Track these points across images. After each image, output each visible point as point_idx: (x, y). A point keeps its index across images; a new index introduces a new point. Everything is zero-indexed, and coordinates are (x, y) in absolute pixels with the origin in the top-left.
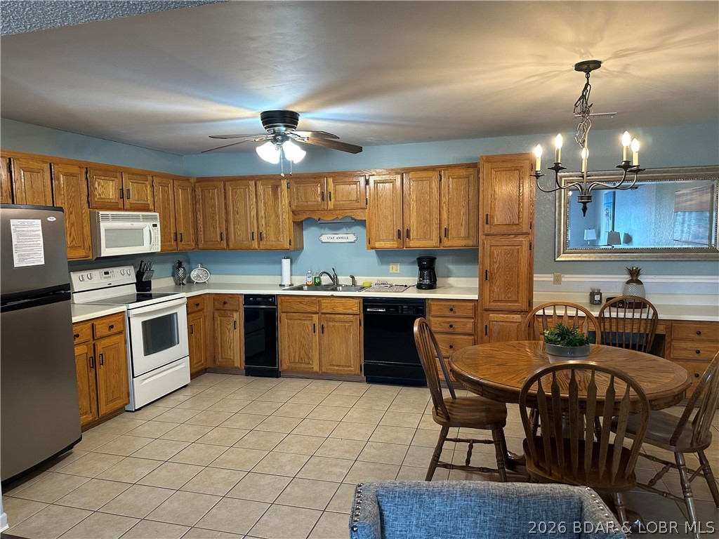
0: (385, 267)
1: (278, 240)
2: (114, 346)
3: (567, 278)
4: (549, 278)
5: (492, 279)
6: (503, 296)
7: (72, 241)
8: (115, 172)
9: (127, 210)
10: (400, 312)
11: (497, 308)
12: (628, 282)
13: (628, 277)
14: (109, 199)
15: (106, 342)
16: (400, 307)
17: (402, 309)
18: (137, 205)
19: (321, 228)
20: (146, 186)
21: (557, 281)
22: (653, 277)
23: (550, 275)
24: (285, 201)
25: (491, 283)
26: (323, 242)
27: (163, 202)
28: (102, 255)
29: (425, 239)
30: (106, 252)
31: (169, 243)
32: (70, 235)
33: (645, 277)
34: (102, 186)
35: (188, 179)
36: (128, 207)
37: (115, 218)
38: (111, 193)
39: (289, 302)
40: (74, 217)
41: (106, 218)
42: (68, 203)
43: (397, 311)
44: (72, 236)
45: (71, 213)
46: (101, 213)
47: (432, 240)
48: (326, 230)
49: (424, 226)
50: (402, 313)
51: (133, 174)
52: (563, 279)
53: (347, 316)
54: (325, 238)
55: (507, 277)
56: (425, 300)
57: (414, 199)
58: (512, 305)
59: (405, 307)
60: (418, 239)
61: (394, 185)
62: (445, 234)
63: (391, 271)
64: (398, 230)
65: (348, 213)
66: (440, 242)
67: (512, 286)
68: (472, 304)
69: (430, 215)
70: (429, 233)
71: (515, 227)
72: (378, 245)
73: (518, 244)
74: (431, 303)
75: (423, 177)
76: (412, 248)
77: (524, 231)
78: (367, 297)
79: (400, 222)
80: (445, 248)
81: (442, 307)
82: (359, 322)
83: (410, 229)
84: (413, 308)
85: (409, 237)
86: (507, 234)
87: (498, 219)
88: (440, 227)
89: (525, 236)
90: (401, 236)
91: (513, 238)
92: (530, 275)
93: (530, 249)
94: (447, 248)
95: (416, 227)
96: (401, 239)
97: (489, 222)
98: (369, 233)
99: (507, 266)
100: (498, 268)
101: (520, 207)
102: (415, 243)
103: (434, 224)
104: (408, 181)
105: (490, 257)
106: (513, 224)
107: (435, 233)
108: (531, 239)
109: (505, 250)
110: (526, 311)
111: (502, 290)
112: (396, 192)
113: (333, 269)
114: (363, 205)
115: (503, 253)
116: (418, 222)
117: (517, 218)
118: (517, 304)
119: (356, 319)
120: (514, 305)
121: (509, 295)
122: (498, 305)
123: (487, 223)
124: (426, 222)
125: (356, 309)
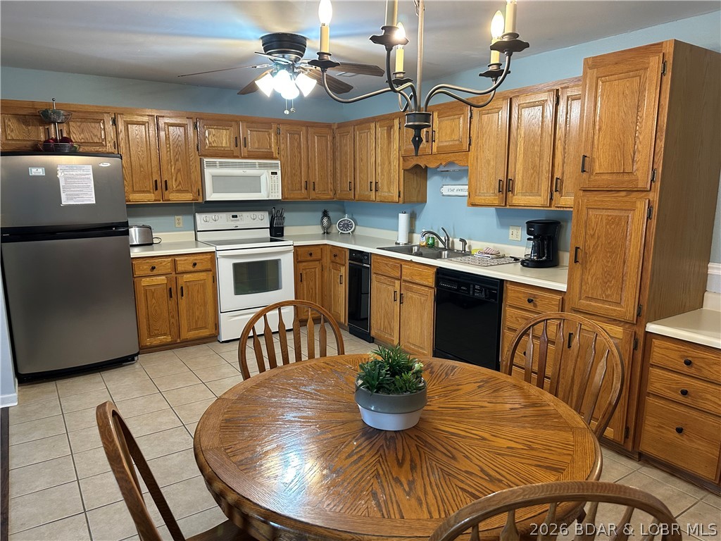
0: (503, 231)
1: (389, 191)
2: (200, 282)
5: (586, 262)
6: (600, 291)
7: (178, 185)
8: (232, 121)
9: (244, 158)
10: (471, 292)
11: (590, 310)
14: (222, 147)
15: (187, 277)
16: (472, 286)
17: (474, 289)
18: (257, 153)
19: (443, 177)
20: (269, 134)
24: (396, 145)
25: (585, 268)
26: (443, 195)
27: (291, 150)
28: (207, 200)
29: (532, 194)
30: (211, 196)
31: (299, 192)
32: (176, 180)
34: (214, 135)
35: (329, 126)
36: (246, 155)
37: (222, 165)
38: (224, 142)
39: (378, 262)
40: (180, 164)
41: (213, 165)
42: (174, 151)
43: (468, 290)
44: (178, 181)
45: (177, 160)
46: (205, 160)
47: (540, 196)
48: (448, 180)
49: (532, 174)
50: (474, 294)
51: (253, 122)
53: (423, 288)
54: (446, 190)
55: (608, 262)
56: (502, 281)
57: (523, 136)
58: (612, 309)
59: (477, 287)
60: (524, 194)
61: (500, 116)
62: (556, 186)
63: (511, 238)
64: (500, 180)
65: (452, 157)
66: (551, 199)
67: (614, 278)
68: (559, 297)
69: (541, 158)
70: (537, 185)
71: (626, 178)
72: (477, 200)
73: (629, 208)
74: (510, 287)
75: (535, 102)
76: (516, 207)
77: (641, 185)
78: (440, 267)
79: (503, 168)
80: (558, 209)
81: (520, 295)
82: (433, 297)
83: (515, 178)
84: (485, 290)
85: (512, 191)
86: (613, 189)
87: (602, 163)
88: (552, 177)
89: (644, 194)
90: (503, 189)
91: (623, 197)
92: (645, 263)
93: (649, 217)
94: (560, 209)
95: (523, 177)
96: (503, 193)
97: (586, 169)
98: (469, 185)
99: (609, 243)
100: (596, 246)
101: (638, 142)
102: (519, 199)
103: (544, 172)
104: (517, 108)
105: (586, 226)
106: (623, 172)
107: (545, 186)
108: (651, 199)
109: (609, 216)
110: (634, 324)
111: (598, 283)
112: (501, 125)
113: (443, 229)
114: (466, 146)
115: (604, 222)
116: (525, 169)
117: (631, 161)
118: (618, 309)
119: (431, 294)
120: (615, 310)
121: (609, 292)
122: (591, 305)
123: (583, 171)
124: (535, 169)
125: (431, 281)
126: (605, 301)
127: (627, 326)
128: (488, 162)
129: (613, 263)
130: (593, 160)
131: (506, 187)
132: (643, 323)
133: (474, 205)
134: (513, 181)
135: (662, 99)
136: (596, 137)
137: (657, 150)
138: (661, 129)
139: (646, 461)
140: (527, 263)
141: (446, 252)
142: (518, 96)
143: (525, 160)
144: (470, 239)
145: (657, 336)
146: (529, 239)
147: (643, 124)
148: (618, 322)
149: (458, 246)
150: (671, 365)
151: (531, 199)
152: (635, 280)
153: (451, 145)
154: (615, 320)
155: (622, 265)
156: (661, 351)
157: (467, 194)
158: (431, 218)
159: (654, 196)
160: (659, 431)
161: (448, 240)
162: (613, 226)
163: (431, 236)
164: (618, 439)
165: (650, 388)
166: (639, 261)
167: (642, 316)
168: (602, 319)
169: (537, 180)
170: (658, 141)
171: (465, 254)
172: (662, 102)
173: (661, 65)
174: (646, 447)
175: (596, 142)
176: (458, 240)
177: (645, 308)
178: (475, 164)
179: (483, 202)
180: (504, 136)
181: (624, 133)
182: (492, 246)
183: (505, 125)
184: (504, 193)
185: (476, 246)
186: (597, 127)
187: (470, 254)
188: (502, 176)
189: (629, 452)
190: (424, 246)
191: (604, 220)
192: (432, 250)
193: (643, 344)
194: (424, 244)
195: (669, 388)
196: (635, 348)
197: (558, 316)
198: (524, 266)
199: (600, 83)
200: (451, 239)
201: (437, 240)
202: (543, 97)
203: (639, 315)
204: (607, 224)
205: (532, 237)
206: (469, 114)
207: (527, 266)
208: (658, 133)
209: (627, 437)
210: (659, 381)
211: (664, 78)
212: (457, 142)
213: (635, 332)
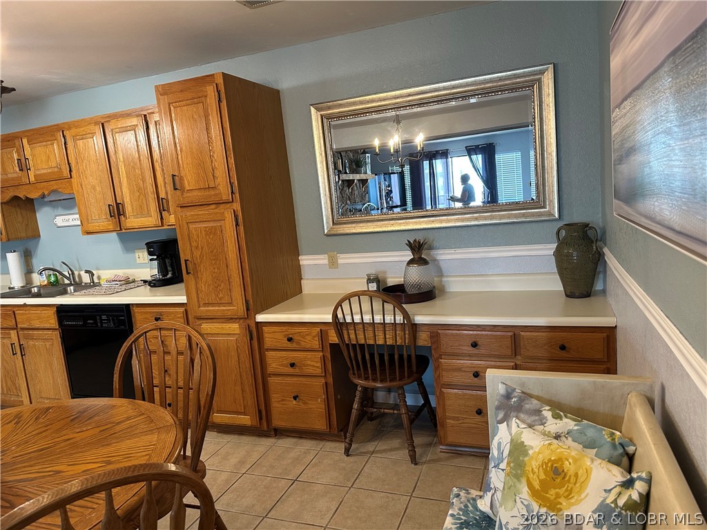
0: (130, 255)
3: (344, 259)
4: (323, 260)
5: (197, 272)
6: (214, 296)
10: (99, 324)
12: (410, 262)
13: (409, 255)
16: (98, 318)
17: (101, 320)
19: (54, 207)
21: (333, 263)
22: (452, 251)
23: (322, 256)
25: (196, 278)
26: (59, 227)
29: (143, 215)
33: (441, 252)
43: (96, 323)
47: (151, 217)
48: (60, 211)
49: (139, 197)
50: (102, 326)
52: (340, 261)
53: (46, 332)
54: (60, 221)
55: (214, 268)
56: (128, 306)
57: (122, 160)
58: (226, 310)
59: (104, 317)
60: (136, 216)
61: (95, 141)
62: (162, 206)
63: (138, 261)
64: (109, 205)
65: (54, 185)
66: (162, 218)
67: (222, 282)
68: (182, 309)
69: (144, 180)
70: (145, 206)
71: (212, 192)
72: (91, 228)
73: (220, 218)
74: (136, 310)
75: (127, 127)
76: (132, 230)
77: (225, 198)
78: (62, 305)
79: (109, 193)
80: (170, 227)
81: (148, 316)
82: (60, 340)
83: (124, 202)
84: (113, 319)
85: (124, 214)
86: (204, 203)
87: (189, 182)
88: (158, 197)
89: (228, 205)
90: (114, 214)
91: (213, 209)
92: (243, 264)
93: (237, 225)
94: (171, 227)
95: (131, 199)
96: (115, 218)
97: (178, 187)
98: (80, 213)
99: (212, 252)
100: (201, 256)
101: (214, 160)
102: (133, 221)
103: (150, 194)
104: (111, 133)
105: (189, 239)
106: (209, 188)
107: (153, 206)
108: (235, 209)
109: (206, 227)
110: (245, 318)
111: (211, 289)
112: (99, 150)
113: (64, 263)
114: (66, 173)
115: (203, 232)
116: (132, 192)
117: (212, 177)
118: (231, 308)
119: (56, 337)
120: (229, 310)
121: (221, 295)
122: (210, 310)
123: (175, 189)
124: (141, 191)
125: (53, 322)
126: (220, 304)
127: (241, 321)
128: (94, 188)
129: (219, 268)
130: (181, 179)
131: (117, 211)
132: (253, 315)
133: (89, 233)
134: (123, 205)
135: (223, 122)
136: (180, 157)
137: (230, 166)
138: (229, 148)
139: (281, 433)
140: (154, 284)
141: (72, 288)
142: (109, 121)
143: (129, 184)
144: (98, 269)
145: (265, 324)
146: (151, 260)
147: (214, 144)
148: (234, 320)
149: (86, 279)
150: (279, 345)
151: (143, 219)
152: (238, 280)
153: (50, 173)
154: (231, 318)
155: (226, 269)
156: (270, 336)
157: (79, 223)
158: (49, 253)
159: (237, 206)
160: (283, 404)
161: (73, 274)
162: (211, 236)
163: (51, 272)
164: (255, 423)
165: (270, 370)
166: (238, 263)
167: (250, 310)
168: (221, 320)
169: (144, 201)
170: (229, 159)
171: (93, 285)
172: (224, 126)
173: (216, 93)
174: (277, 422)
175: (180, 161)
176: (83, 272)
177: (251, 302)
178: (81, 191)
179: (98, 229)
180: (103, 160)
181: (201, 153)
182: (121, 273)
183: (102, 150)
184: (117, 216)
185: (105, 275)
186: (178, 148)
187: (99, 285)
188: (110, 201)
189: (265, 431)
190: (46, 285)
191: (203, 231)
192: (56, 287)
193: (256, 333)
194: (46, 282)
195: (282, 365)
196: (251, 339)
197: (153, 327)
198: (151, 286)
199: (172, 108)
200: (76, 273)
201: (60, 277)
202: (134, 121)
203: (248, 309)
204: (206, 235)
205: (155, 257)
206: (63, 140)
207: (155, 286)
208: (228, 152)
209: (261, 419)
210: (275, 361)
211: (221, 104)
212: (56, 170)
213: (248, 326)
